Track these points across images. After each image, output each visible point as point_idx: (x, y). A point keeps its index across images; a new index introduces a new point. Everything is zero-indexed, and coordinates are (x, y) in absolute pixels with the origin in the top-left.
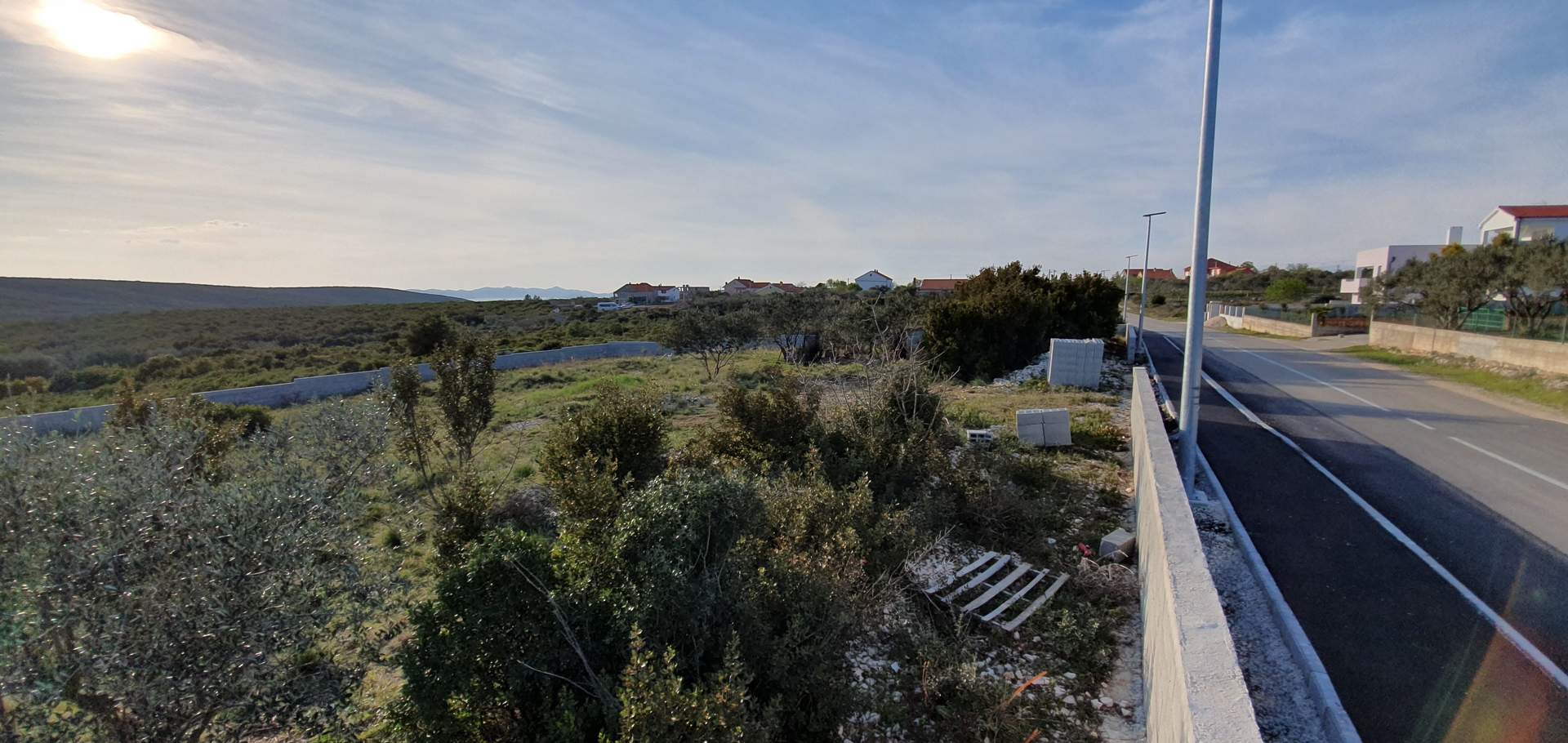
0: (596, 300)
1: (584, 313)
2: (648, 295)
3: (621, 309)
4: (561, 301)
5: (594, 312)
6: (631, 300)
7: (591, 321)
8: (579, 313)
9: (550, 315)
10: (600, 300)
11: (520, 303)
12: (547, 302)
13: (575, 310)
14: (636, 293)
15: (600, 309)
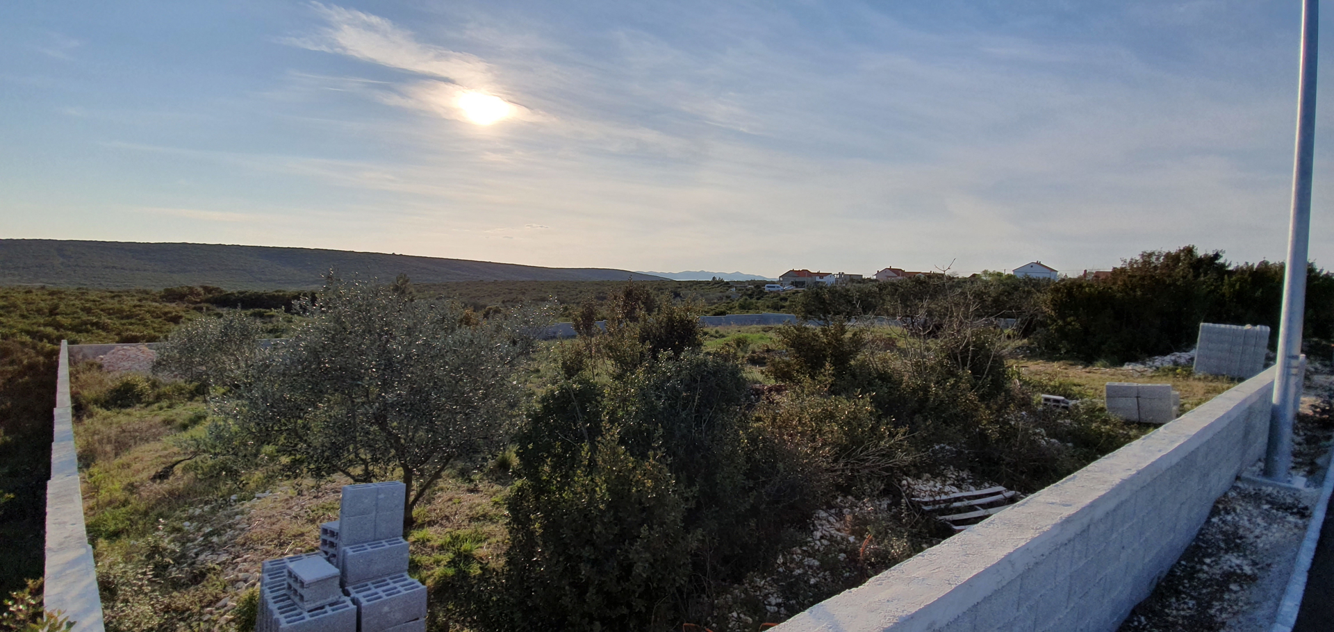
0: (765, 283)
1: (753, 292)
2: (808, 280)
3: (784, 290)
4: (738, 282)
5: (761, 291)
6: (792, 284)
7: (758, 299)
8: (749, 292)
9: (728, 293)
10: (768, 283)
11: (708, 283)
12: (727, 283)
13: (747, 290)
14: (797, 278)
15: (767, 289)
